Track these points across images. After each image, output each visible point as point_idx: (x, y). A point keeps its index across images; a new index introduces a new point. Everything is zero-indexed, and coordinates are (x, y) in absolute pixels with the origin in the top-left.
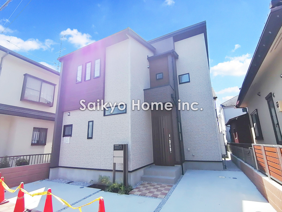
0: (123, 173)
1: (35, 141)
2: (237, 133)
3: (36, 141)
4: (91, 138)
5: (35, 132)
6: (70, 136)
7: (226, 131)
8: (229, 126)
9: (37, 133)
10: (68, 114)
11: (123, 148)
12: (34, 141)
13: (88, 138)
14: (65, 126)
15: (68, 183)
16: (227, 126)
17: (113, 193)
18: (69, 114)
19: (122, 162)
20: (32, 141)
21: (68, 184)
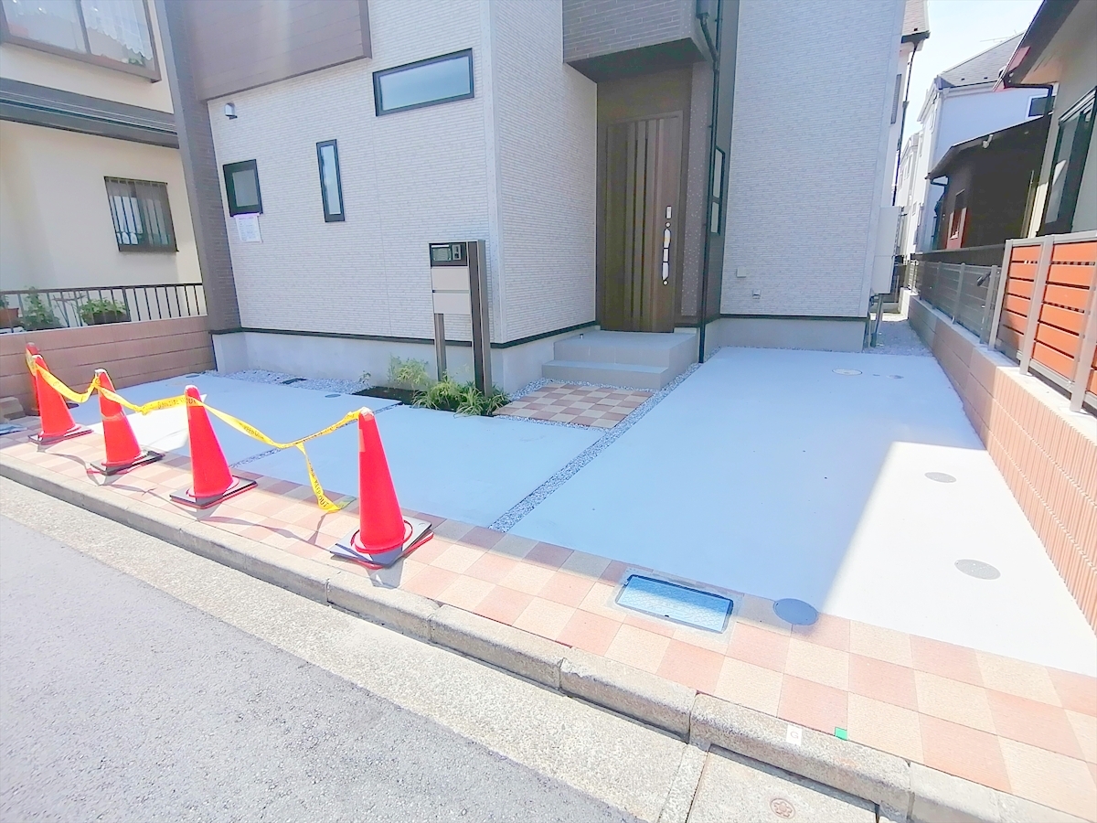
0: (470, 352)
1: (129, 234)
2: (964, 210)
3: (133, 236)
4: (340, 218)
5: (118, 199)
6: (258, 209)
7: (922, 208)
8: (944, 180)
9: (127, 204)
10: (229, 111)
11: (465, 254)
12: (125, 235)
13: (329, 218)
14: (229, 169)
15: (284, 383)
16: (935, 181)
17: (439, 411)
18: (233, 111)
19: (467, 309)
20: (119, 235)
21: (285, 386)
